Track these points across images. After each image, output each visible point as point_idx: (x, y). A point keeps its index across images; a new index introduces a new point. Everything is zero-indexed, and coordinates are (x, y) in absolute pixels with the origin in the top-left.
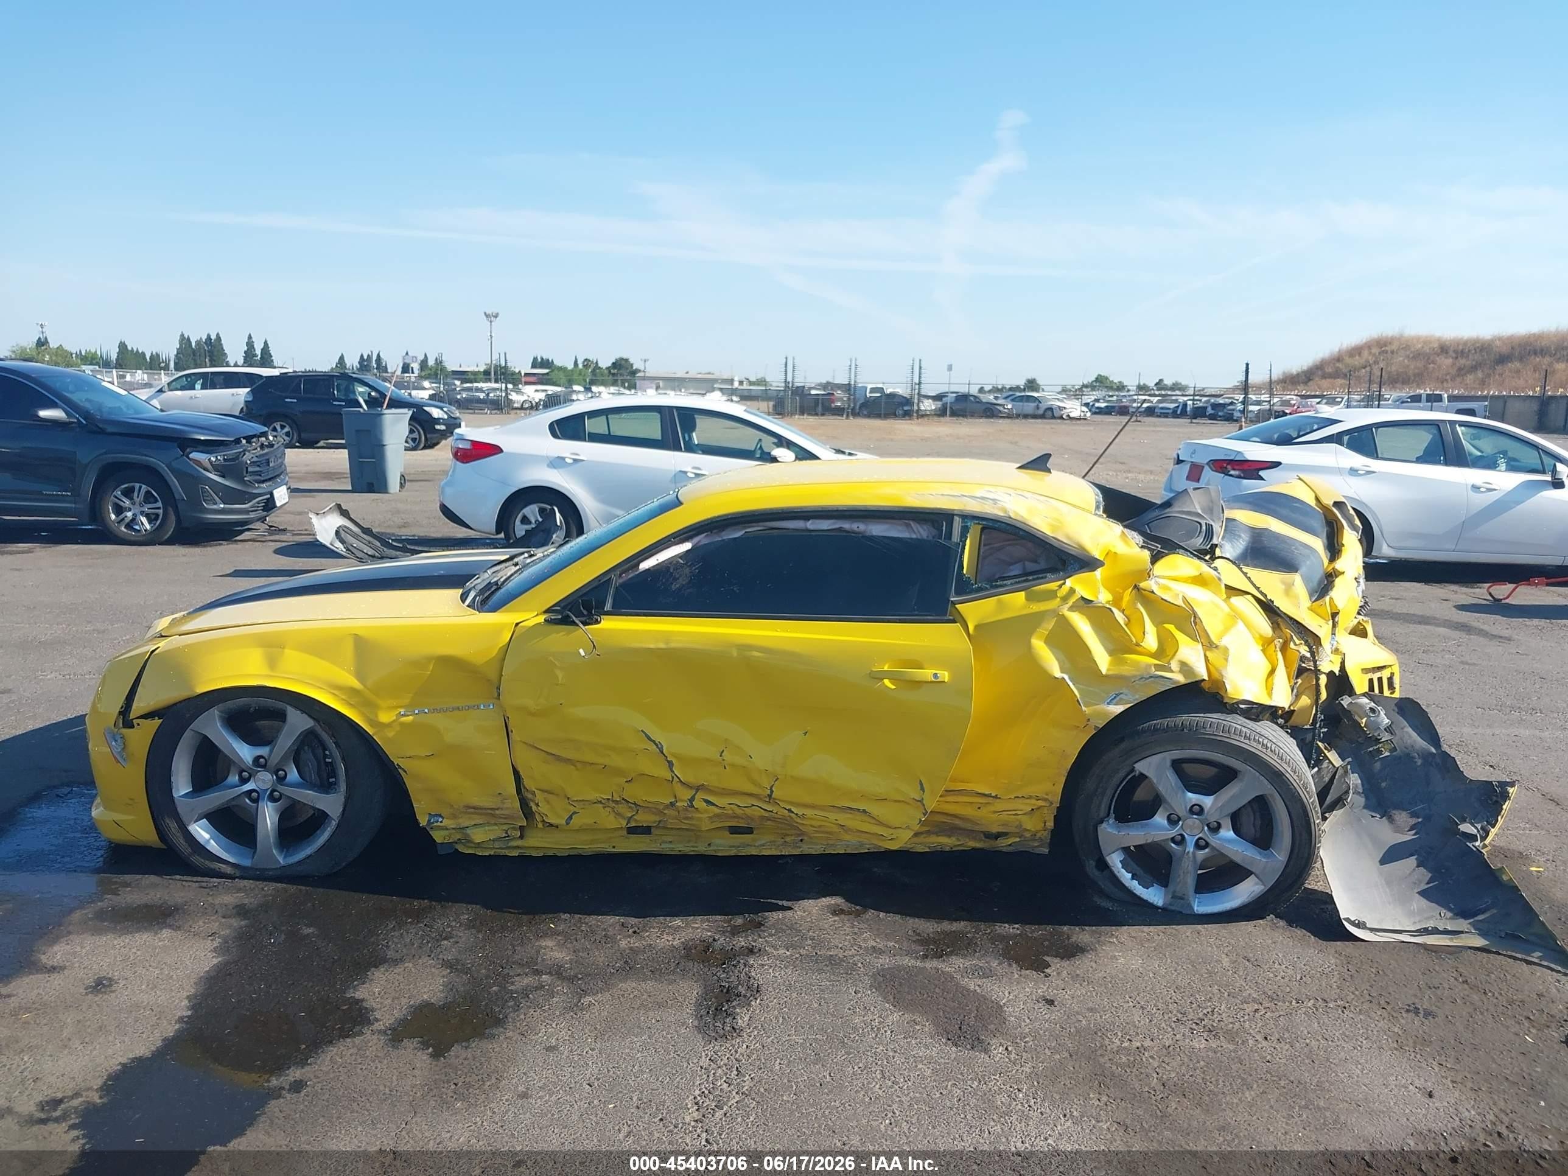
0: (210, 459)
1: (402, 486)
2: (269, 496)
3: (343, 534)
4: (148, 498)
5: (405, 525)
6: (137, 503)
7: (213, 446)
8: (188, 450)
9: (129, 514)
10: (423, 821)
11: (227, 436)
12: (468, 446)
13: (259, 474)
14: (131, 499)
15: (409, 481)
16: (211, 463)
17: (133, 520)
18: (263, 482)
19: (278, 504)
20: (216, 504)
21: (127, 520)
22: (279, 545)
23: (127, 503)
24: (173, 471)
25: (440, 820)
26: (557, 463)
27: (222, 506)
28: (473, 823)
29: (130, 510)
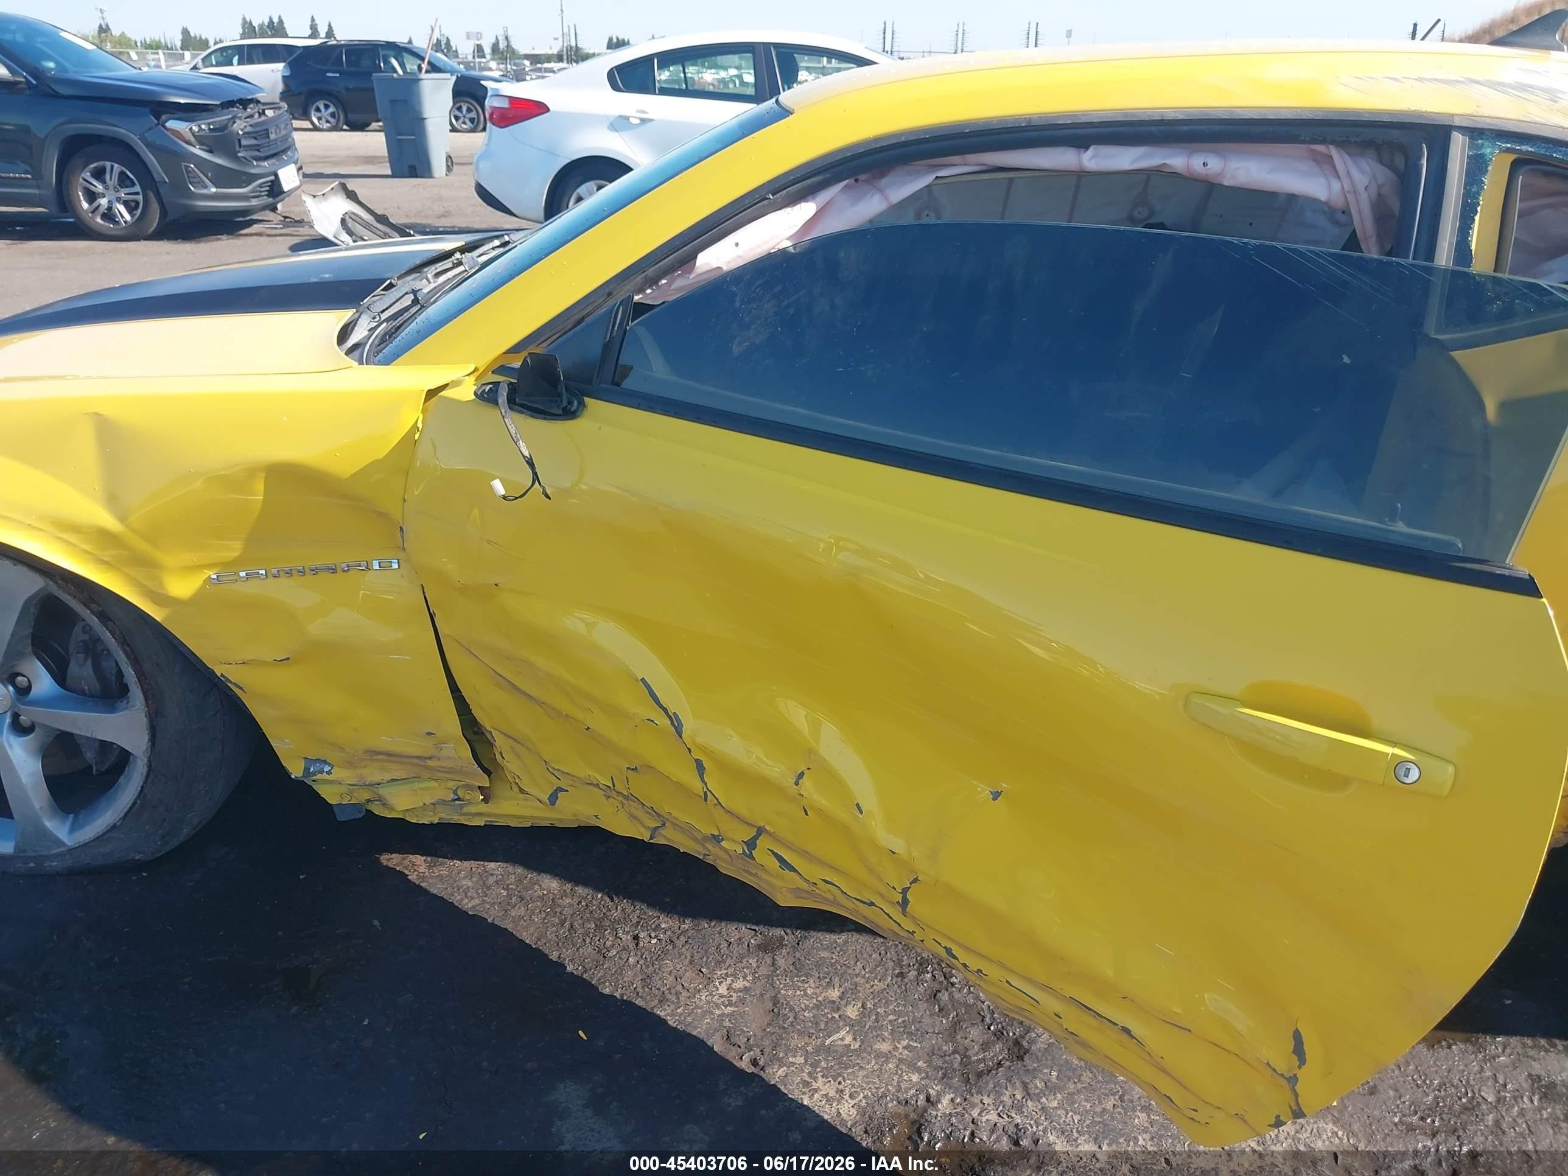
0: (191, 129)
1: (449, 169)
2: (272, 178)
3: (350, 223)
4: (123, 181)
5: (446, 214)
6: (111, 187)
7: (195, 111)
8: (164, 117)
9: (104, 202)
10: (296, 770)
11: (212, 98)
12: (505, 104)
13: (257, 148)
14: (104, 182)
15: (457, 164)
16: (193, 133)
17: (110, 209)
18: (266, 158)
19: (286, 187)
20: (206, 187)
21: (102, 210)
22: (296, 240)
23: (99, 187)
24: (148, 145)
25: (327, 768)
26: (620, 124)
27: (214, 190)
28: (389, 777)
29: (104, 196)
